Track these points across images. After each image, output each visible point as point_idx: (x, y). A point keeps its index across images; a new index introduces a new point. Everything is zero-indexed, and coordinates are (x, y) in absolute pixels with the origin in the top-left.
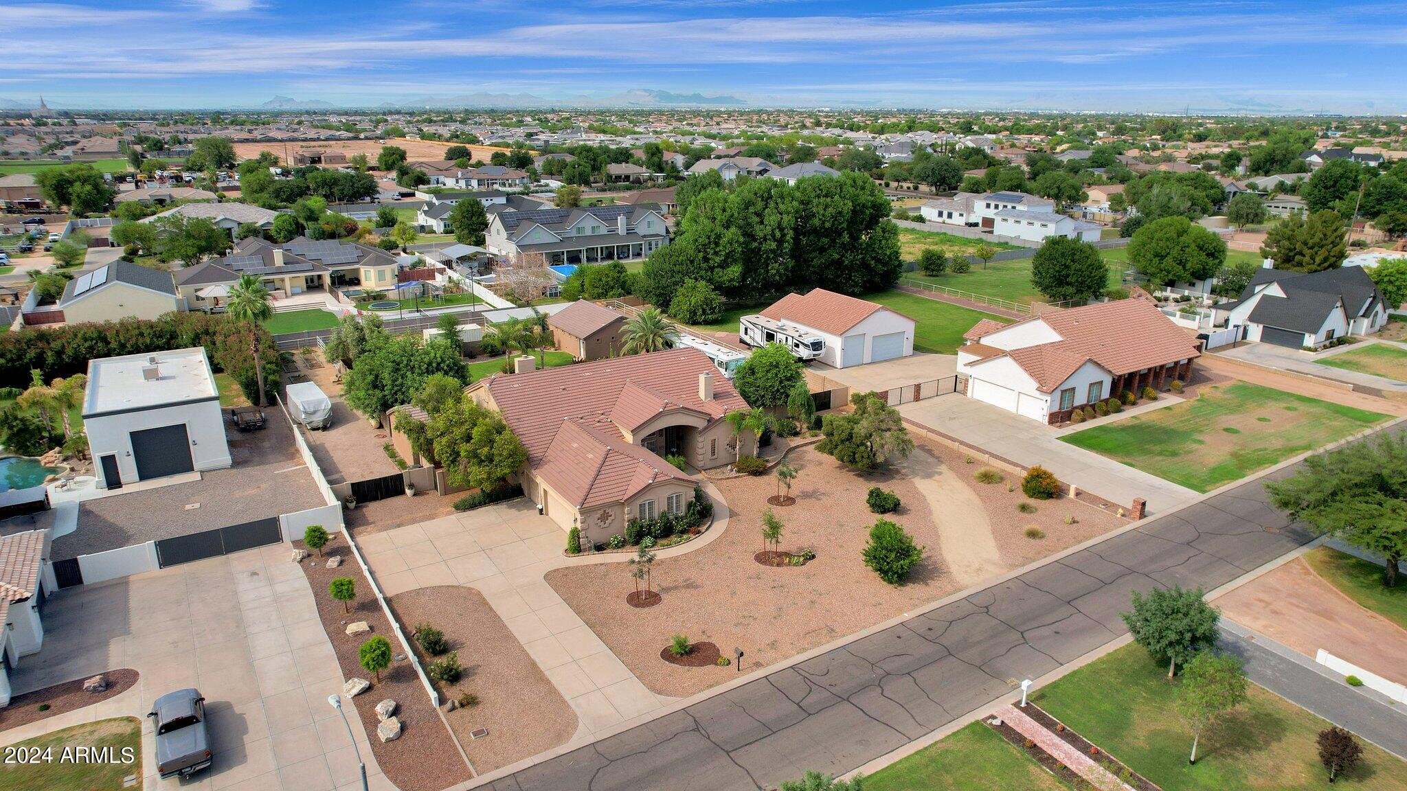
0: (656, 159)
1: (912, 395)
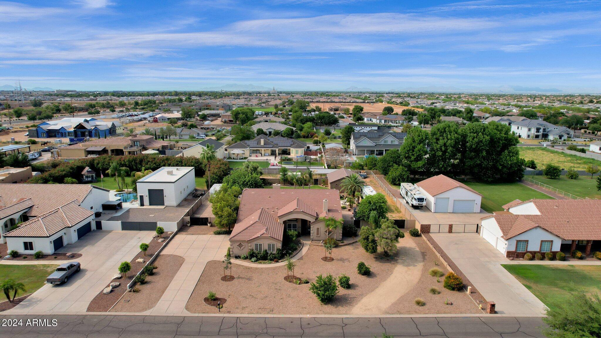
0: (469, 115)
1: (447, 229)
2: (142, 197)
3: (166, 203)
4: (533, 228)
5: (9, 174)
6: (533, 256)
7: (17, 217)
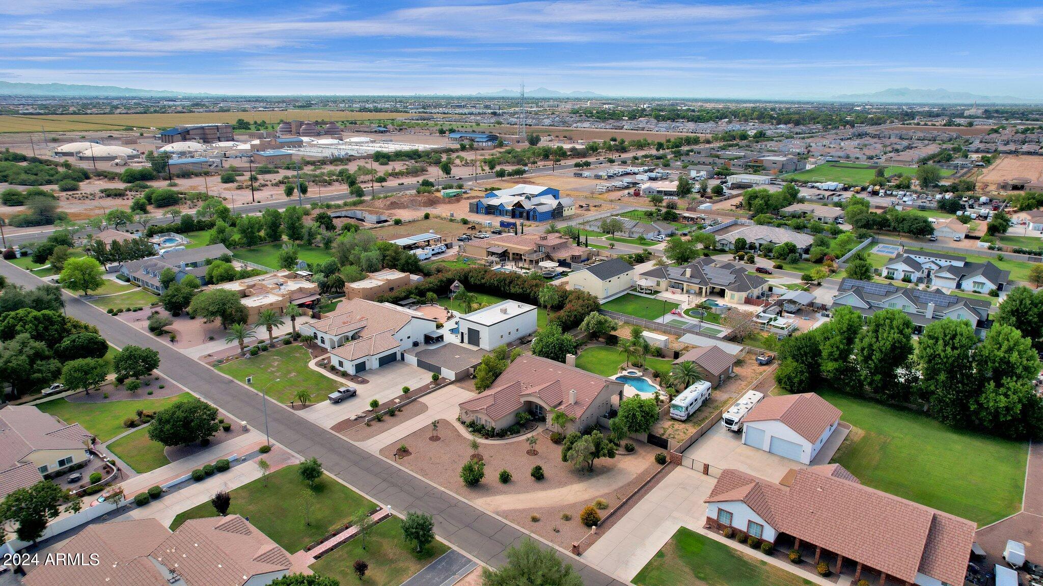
1: (702, 468)
2: (462, 334)
3: (482, 346)
4: (738, 501)
5: (387, 280)
6: (733, 534)
7: (350, 334)
